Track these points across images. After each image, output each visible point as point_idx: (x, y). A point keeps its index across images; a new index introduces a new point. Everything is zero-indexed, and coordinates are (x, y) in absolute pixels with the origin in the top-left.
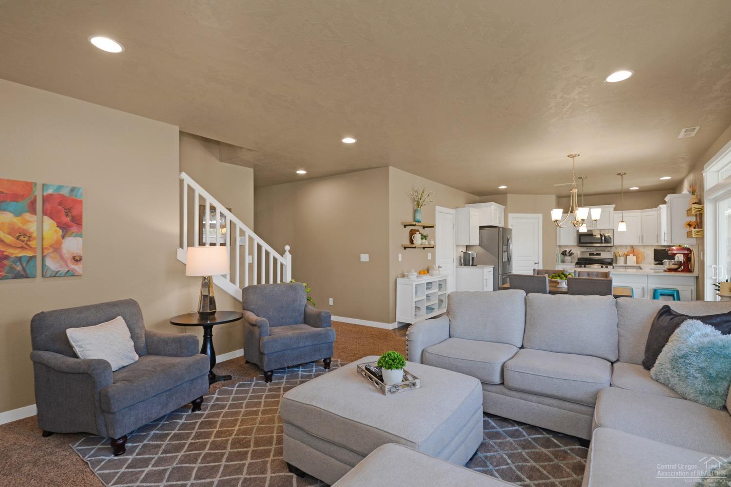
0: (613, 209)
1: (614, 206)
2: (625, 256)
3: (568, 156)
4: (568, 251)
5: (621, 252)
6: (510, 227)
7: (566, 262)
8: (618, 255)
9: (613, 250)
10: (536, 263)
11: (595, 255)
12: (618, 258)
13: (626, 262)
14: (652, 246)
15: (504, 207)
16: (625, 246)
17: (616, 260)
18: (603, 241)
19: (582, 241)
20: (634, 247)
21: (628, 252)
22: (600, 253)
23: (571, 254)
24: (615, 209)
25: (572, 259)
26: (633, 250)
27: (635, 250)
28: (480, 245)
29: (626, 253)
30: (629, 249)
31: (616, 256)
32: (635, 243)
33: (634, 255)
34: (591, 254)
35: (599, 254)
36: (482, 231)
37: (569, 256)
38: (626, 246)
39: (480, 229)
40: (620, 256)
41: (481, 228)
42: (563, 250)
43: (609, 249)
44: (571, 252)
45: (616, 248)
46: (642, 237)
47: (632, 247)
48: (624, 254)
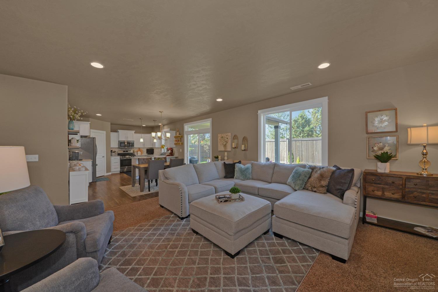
0: (134, 132)
2: (137, 152)
3: (160, 112)
5: (136, 150)
9: (134, 149)
10: (103, 157)
13: (137, 154)
14: (146, 148)
17: (134, 154)
18: (131, 146)
19: (120, 145)
20: (141, 148)
23: (115, 152)
25: (115, 154)
30: (138, 149)
31: (134, 152)
33: (140, 151)
34: (124, 151)
35: (127, 151)
42: (112, 150)
43: (132, 149)
44: (115, 150)
46: (144, 144)
47: (139, 148)
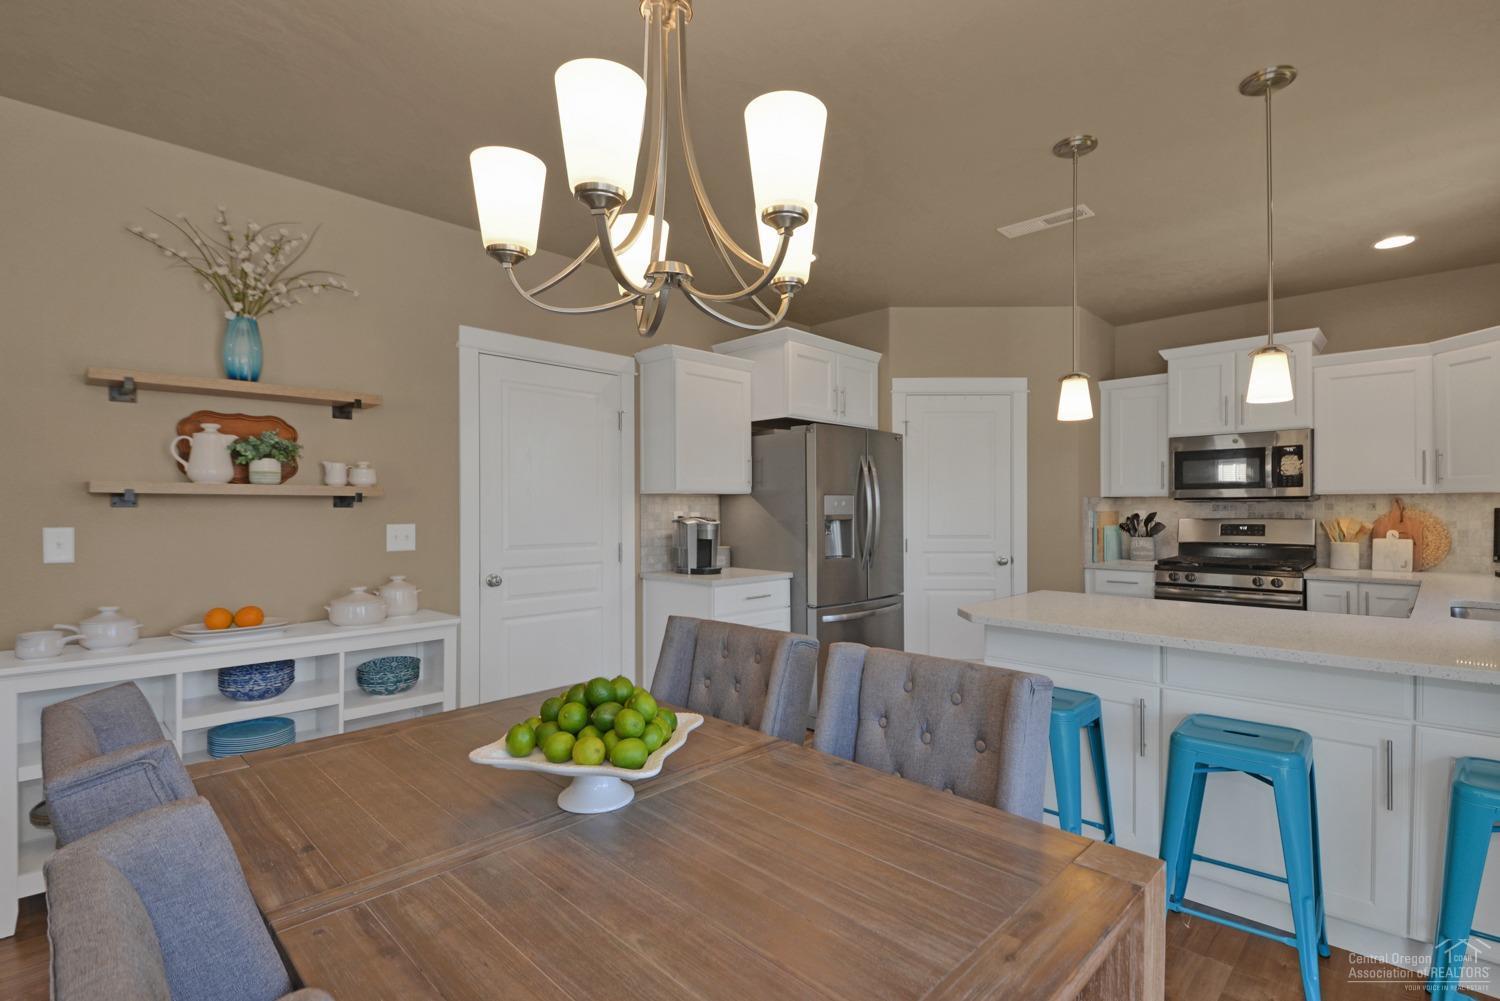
0: (1309, 347)
1: (1314, 333)
2: (1365, 539)
4: (1143, 516)
5: (1349, 520)
6: (897, 428)
7: (1137, 558)
8: (1336, 535)
9: (1318, 512)
10: (1001, 563)
11: (1244, 533)
12: (1337, 545)
13: (1367, 562)
15: (877, 356)
16: (1367, 496)
17: (1329, 554)
18: (1269, 480)
19: (1189, 478)
20: (1407, 501)
21: (1377, 522)
22: (1264, 526)
23: (1153, 528)
24: (1321, 349)
26: (1399, 511)
27: (1408, 513)
28: (755, 494)
29: (1369, 526)
30: (1383, 509)
31: (1327, 536)
32: (1407, 480)
33: (1403, 535)
34: (1230, 530)
35: (1260, 530)
36: (761, 439)
37: (1149, 534)
38: (1370, 499)
39: (754, 434)
40: (1343, 538)
41: (760, 428)
42: (1127, 514)
43: (1300, 508)
44: (1157, 519)
45: (1330, 507)
46: (1436, 455)
47: (1396, 499)
48: (1362, 530)
